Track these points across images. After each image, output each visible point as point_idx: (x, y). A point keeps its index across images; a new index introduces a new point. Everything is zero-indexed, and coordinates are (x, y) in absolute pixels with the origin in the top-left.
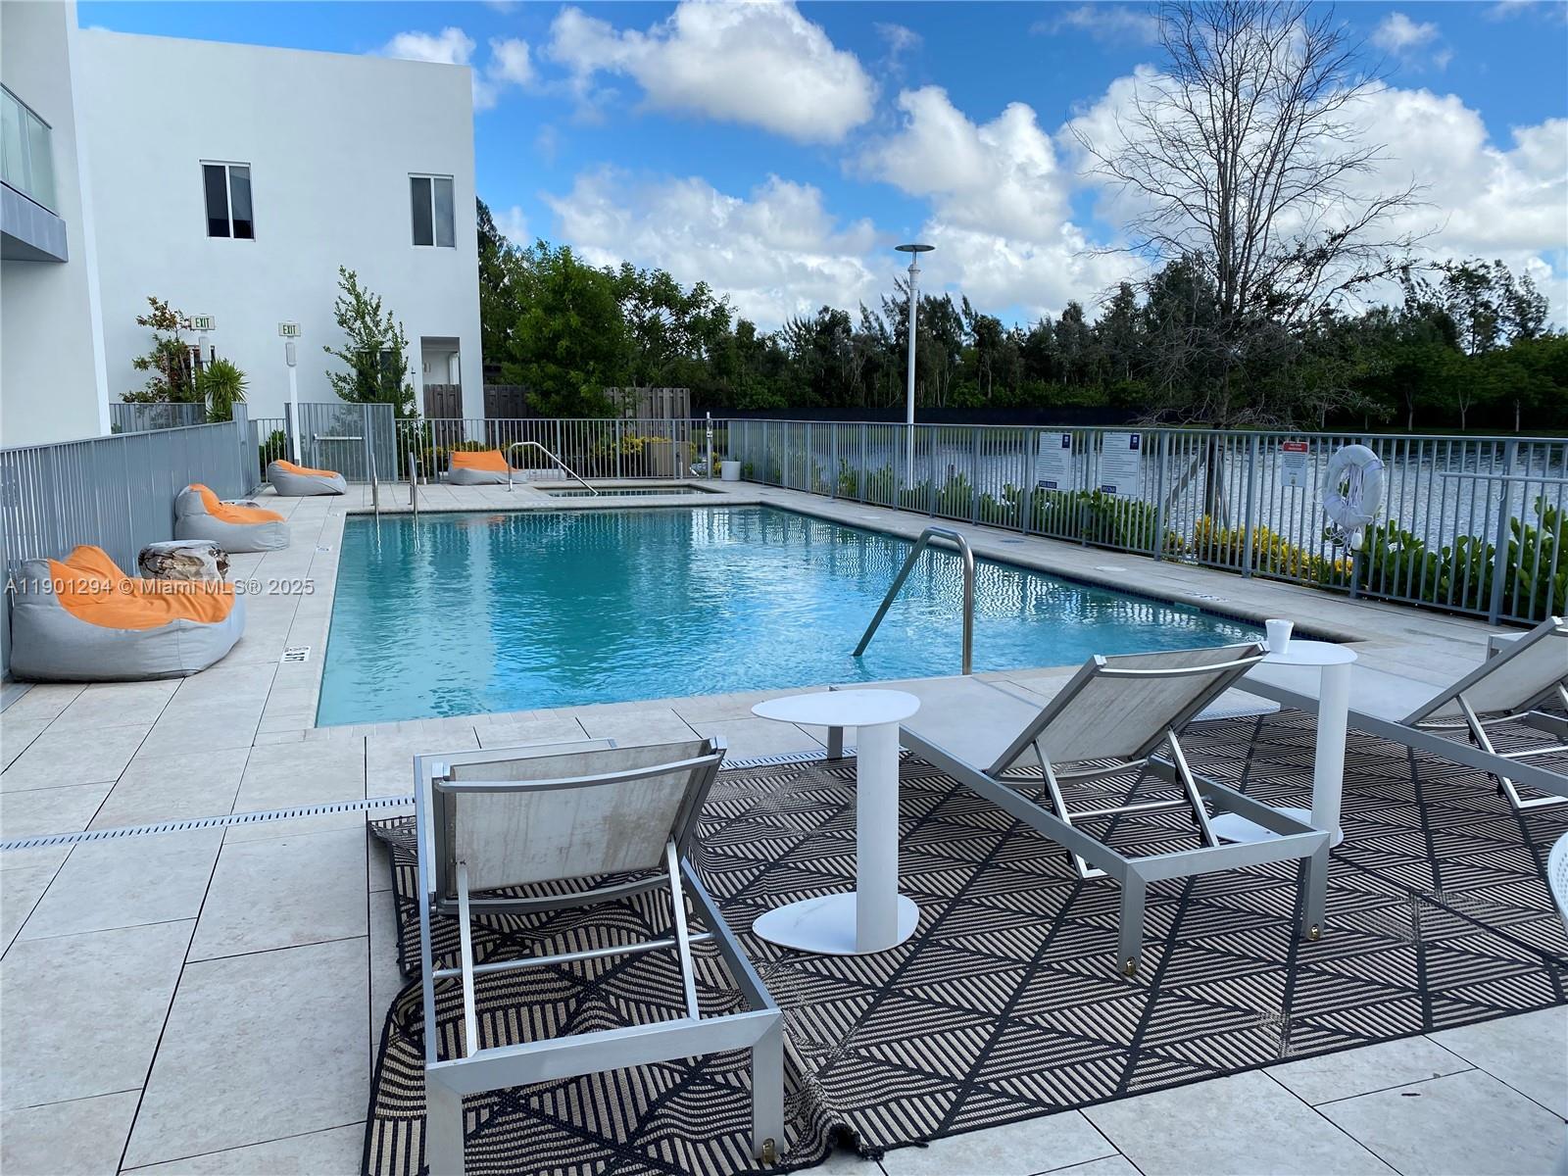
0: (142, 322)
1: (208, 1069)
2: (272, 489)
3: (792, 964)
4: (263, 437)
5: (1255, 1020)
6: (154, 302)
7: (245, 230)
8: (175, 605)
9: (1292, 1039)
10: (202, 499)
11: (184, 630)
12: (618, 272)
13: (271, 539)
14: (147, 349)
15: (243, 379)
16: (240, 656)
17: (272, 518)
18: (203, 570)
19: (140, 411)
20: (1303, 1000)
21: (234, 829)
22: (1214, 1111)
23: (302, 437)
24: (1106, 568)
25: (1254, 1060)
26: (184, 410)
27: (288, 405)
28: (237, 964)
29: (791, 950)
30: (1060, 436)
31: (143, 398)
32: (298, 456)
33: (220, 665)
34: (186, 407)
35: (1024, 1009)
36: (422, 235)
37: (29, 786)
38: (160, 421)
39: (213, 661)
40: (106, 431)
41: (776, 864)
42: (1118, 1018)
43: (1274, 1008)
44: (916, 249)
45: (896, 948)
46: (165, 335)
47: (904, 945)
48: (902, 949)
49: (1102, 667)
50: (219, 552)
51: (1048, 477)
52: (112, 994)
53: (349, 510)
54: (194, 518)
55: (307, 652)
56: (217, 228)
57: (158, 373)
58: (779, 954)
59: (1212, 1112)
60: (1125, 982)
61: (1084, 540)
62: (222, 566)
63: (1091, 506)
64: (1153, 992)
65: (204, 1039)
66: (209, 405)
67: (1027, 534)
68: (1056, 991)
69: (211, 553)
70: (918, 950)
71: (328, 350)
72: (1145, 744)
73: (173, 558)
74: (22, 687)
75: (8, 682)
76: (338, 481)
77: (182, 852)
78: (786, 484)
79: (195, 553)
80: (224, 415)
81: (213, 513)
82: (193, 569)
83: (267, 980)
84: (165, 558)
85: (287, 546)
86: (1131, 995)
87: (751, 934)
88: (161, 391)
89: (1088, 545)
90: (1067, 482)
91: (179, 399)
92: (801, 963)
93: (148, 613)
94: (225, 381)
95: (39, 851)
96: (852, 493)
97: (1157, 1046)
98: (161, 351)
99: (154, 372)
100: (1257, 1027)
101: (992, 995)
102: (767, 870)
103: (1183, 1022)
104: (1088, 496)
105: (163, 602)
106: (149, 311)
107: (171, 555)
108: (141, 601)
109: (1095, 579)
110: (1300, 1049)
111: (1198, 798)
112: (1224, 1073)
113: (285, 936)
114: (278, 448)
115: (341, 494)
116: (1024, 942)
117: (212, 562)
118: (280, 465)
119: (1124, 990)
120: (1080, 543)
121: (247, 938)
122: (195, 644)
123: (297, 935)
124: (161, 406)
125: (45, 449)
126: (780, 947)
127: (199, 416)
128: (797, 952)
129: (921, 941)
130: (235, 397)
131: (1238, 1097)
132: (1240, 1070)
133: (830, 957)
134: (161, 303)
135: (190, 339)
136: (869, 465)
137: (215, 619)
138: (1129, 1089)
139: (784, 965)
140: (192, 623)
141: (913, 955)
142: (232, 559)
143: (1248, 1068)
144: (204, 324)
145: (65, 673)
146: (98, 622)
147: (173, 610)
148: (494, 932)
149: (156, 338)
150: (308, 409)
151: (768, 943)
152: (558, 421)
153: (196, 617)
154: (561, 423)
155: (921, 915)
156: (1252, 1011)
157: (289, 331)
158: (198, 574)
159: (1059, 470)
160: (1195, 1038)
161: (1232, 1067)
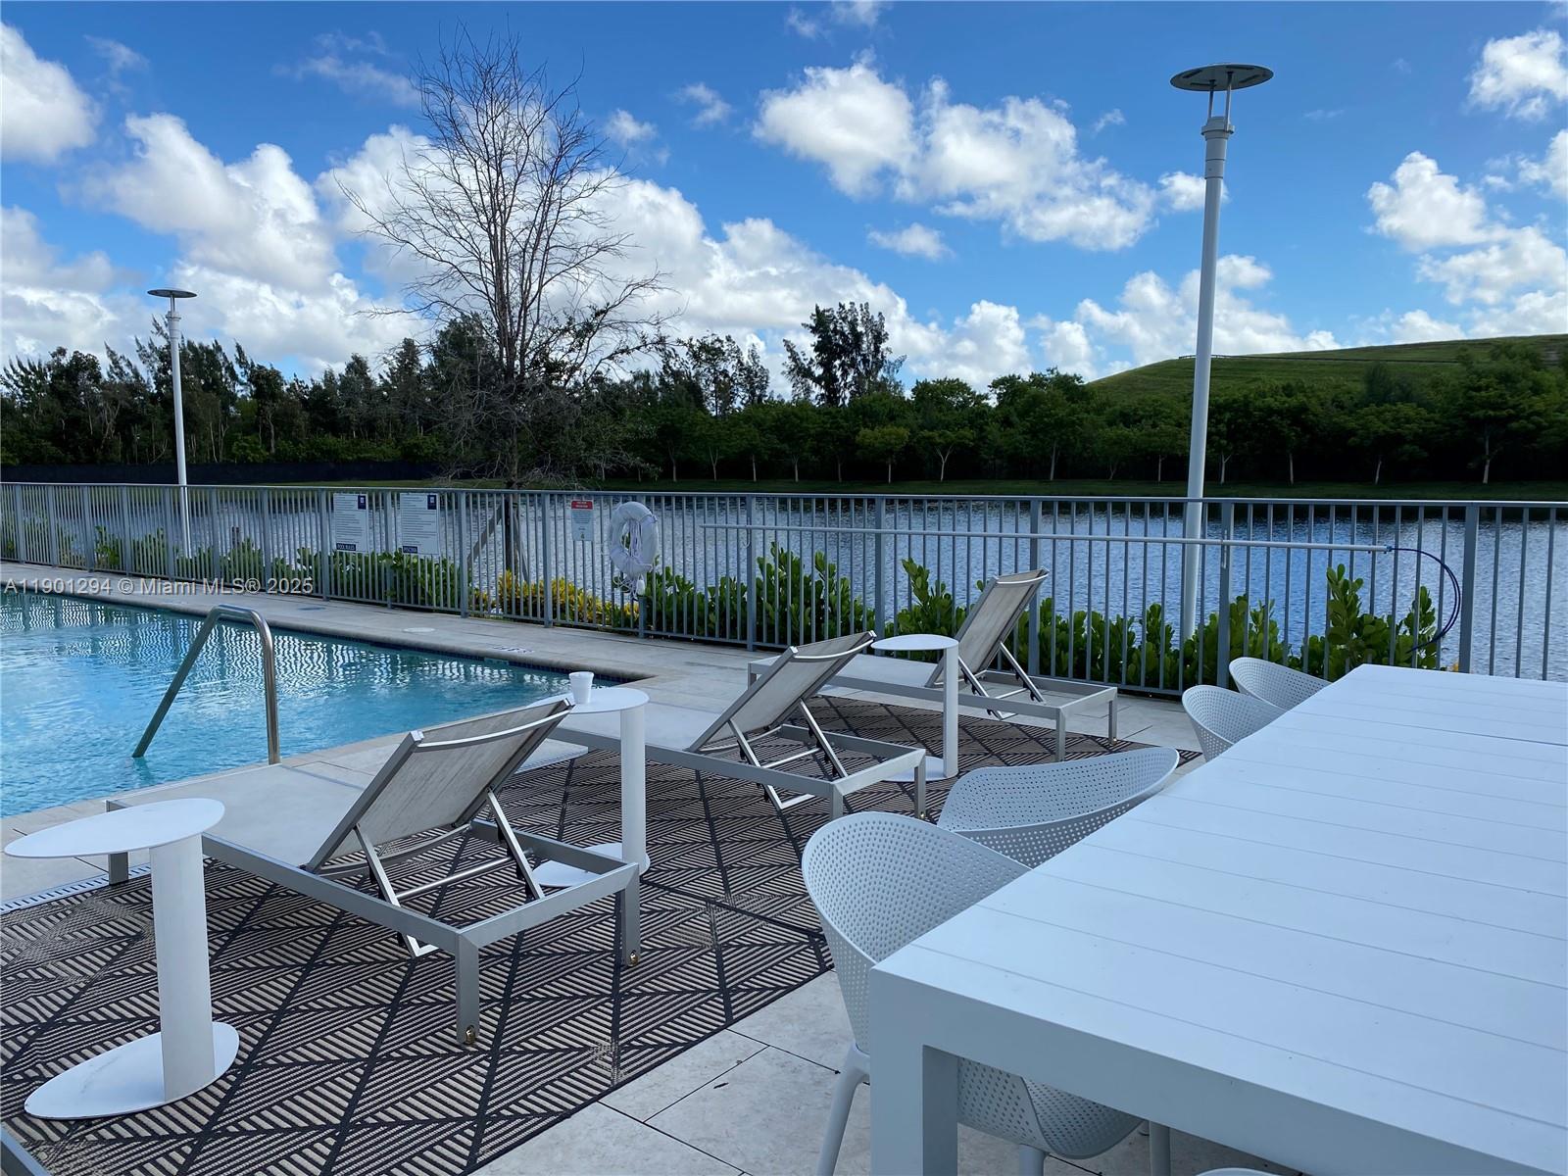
3: (82, 1138)
5: (588, 1056)
9: (622, 1064)
20: (629, 1025)
22: (560, 1155)
24: (414, 630)
25: (590, 1094)
29: (78, 1121)
30: (355, 497)
41: (51, 1024)
42: (461, 1092)
43: (604, 1039)
44: (173, 294)
45: (214, 1084)
49: (420, 742)
51: (346, 539)
58: (64, 1129)
59: (559, 1157)
60: (467, 1052)
61: (389, 601)
63: (394, 567)
64: (495, 1055)
67: (328, 599)
68: (397, 1081)
70: (241, 1078)
72: (466, 811)
86: (473, 1064)
87: (25, 1116)
89: (394, 607)
90: (366, 544)
92: (95, 1132)
97: (501, 1108)
100: (591, 1062)
101: (328, 1104)
102: (39, 1034)
103: (525, 1077)
104: (390, 557)
109: (404, 641)
110: (629, 1072)
111: (521, 853)
112: (567, 1115)
116: (358, 1039)
119: (465, 1061)
120: (385, 606)
126: (65, 1121)
128: (88, 1122)
129: (241, 1069)
131: (580, 1134)
132: (579, 1108)
133: (132, 1115)
136: (136, 530)
138: (479, 1160)
139: (73, 1142)
141: (236, 1086)
143: (587, 1103)
151: (47, 1121)
156: (587, 1048)
159: (358, 532)
160: (537, 1089)
161: (572, 1107)
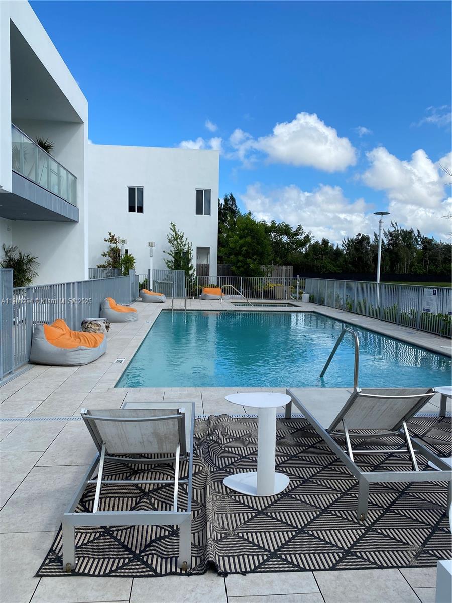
0: (106, 240)
1: (24, 504)
2: (141, 299)
3: (231, 497)
4: (141, 280)
5: (406, 548)
6: (110, 234)
7: (140, 209)
8: (83, 340)
9: (419, 558)
10: (110, 303)
11: (82, 350)
12: (269, 224)
13: (130, 318)
14: (106, 250)
15: (134, 261)
16: (103, 360)
17: (133, 310)
18: (101, 328)
19: (103, 271)
20: (433, 543)
21: (71, 421)
22: (369, 583)
23: (153, 282)
24: (445, 347)
25: (396, 564)
26: (115, 271)
27: (149, 270)
28: (49, 469)
29: (233, 491)
30: (432, 290)
31: (104, 267)
32: (151, 288)
33: (94, 363)
34: (116, 270)
35: (311, 528)
36: (199, 211)
37: (18, 400)
38: (110, 274)
39: (91, 361)
40: (87, 278)
41: (245, 457)
42: (346, 537)
43: (418, 544)
44: (382, 213)
46: (113, 245)
47: (277, 495)
48: (276, 497)
49: (360, 393)
50: (107, 322)
51: (427, 307)
52: (9, 474)
53: (163, 308)
54: (106, 309)
55: (124, 360)
56: (131, 209)
57: (110, 259)
58: (228, 491)
59: (368, 583)
60: (359, 523)
61: (441, 334)
62: (107, 327)
63: (444, 320)
64: (368, 529)
65: (27, 494)
66: (123, 269)
67: (418, 330)
68: (328, 522)
69: (104, 323)
70: (282, 498)
71: (164, 252)
72: (397, 425)
73: (92, 324)
74: (32, 365)
75: (28, 363)
76: (163, 297)
77: (51, 428)
78: (326, 304)
79: (99, 323)
80: (126, 274)
81: (113, 308)
82: (98, 328)
83: (55, 476)
84: (89, 324)
85: (137, 320)
86: (358, 529)
87: (222, 483)
88: (110, 264)
89: (443, 336)
90: (435, 310)
91: (114, 267)
92: (235, 497)
93: (73, 343)
94: (129, 262)
95: (11, 423)
96: (350, 309)
97: (358, 552)
98: (111, 251)
99: (108, 258)
100: (406, 551)
102: (240, 459)
103: (374, 544)
104: (443, 316)
105: (79, 340)
106: (108, 237)
107: (91, 323)
108: (73, 339)
109: (438, 351)
110: (420, 563)
111: (412, 450)
112: (381, 567)
113: (67, 462)
114: (145, 285)
115: (163, 302)
116: (325, 500)
117: (104, 326)
118: (144, 291)
119: (356, 526)
120: (439, 335)
121: (56, 461)
122: (87, 354)
123: (71, 462)
124: (110, 269)
125: (67, 284)
126: (230, 489)
127: (119, 274)
128: (235, 492)
129: (284, 495)
130: (132, 267)
131: (382, 579)
132: (388, 567)
133: (246, 496)
134: (112, 234)
135: (119, 246)
137: (95, 346)
138: (337, 567)
139: (228, 497)
140: (85, 348)
141: (279, 499)
142: (112, 325)
143: (393, 567)
144: (123, 242)
145: (44, 362)
146: (56, 345)
147: (81, 343)
148: (131, 469)
149: (110, 246)
150: (156, 272)
151: (226, 487)
152: (241, 278)
153: (89, 345)
154: (243, 278)
155: (290, 483)
156: (408, 544)
157: (151, 244)
158: (99, 329)
159: (432, 304)
160: (376, 551)
161: (386, 565)
